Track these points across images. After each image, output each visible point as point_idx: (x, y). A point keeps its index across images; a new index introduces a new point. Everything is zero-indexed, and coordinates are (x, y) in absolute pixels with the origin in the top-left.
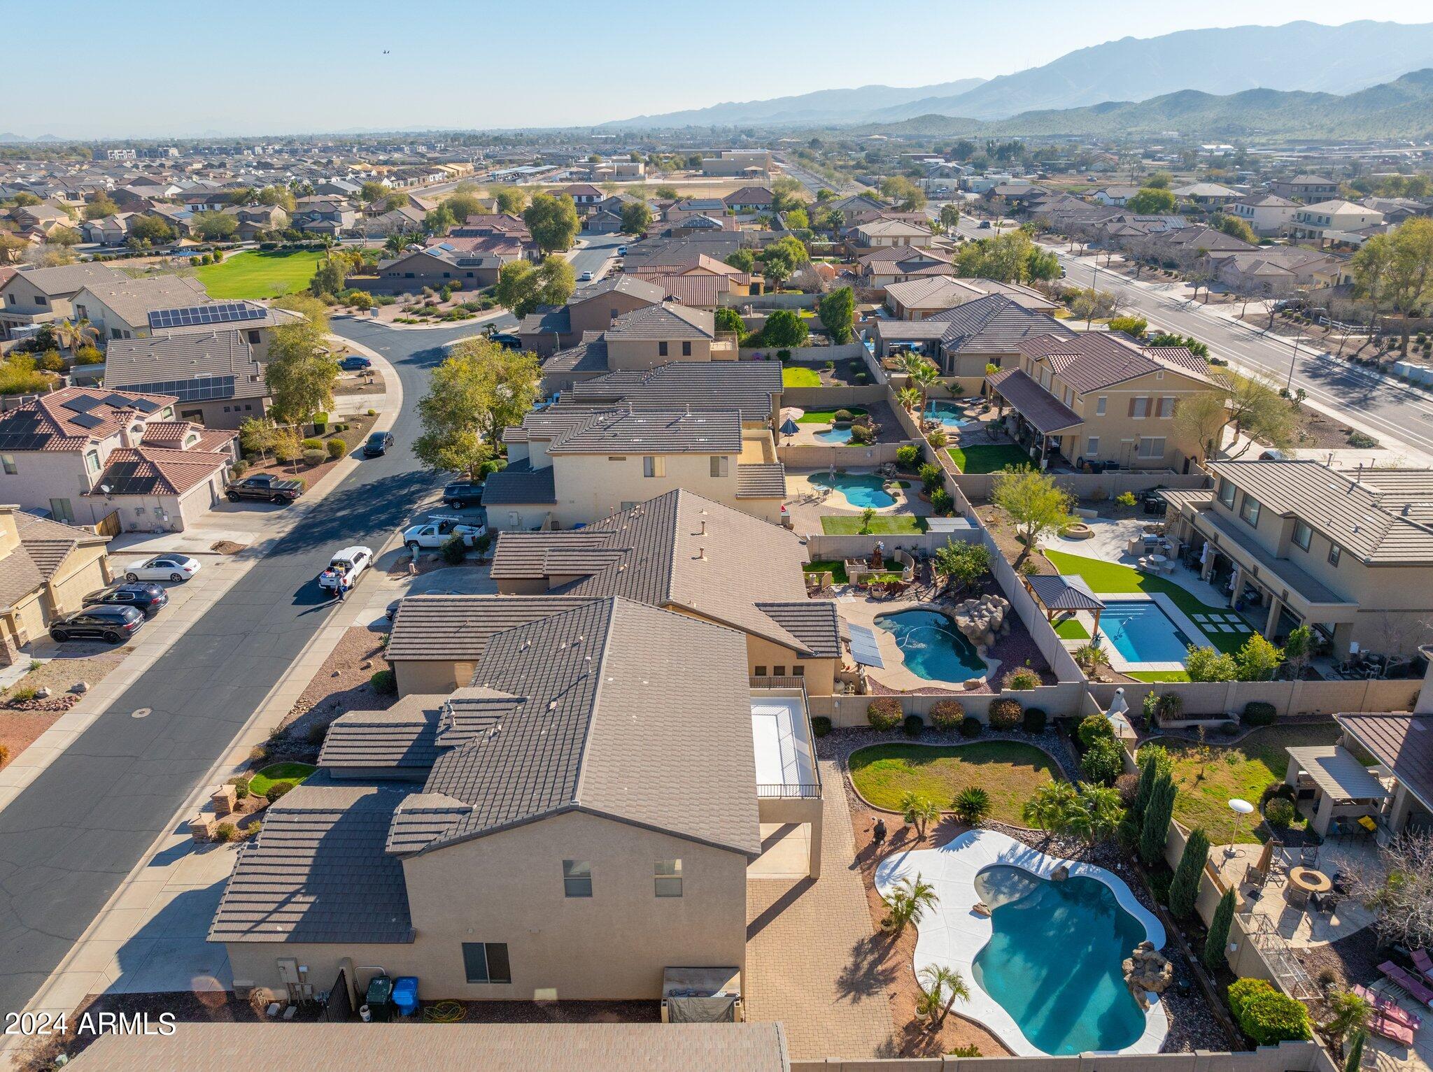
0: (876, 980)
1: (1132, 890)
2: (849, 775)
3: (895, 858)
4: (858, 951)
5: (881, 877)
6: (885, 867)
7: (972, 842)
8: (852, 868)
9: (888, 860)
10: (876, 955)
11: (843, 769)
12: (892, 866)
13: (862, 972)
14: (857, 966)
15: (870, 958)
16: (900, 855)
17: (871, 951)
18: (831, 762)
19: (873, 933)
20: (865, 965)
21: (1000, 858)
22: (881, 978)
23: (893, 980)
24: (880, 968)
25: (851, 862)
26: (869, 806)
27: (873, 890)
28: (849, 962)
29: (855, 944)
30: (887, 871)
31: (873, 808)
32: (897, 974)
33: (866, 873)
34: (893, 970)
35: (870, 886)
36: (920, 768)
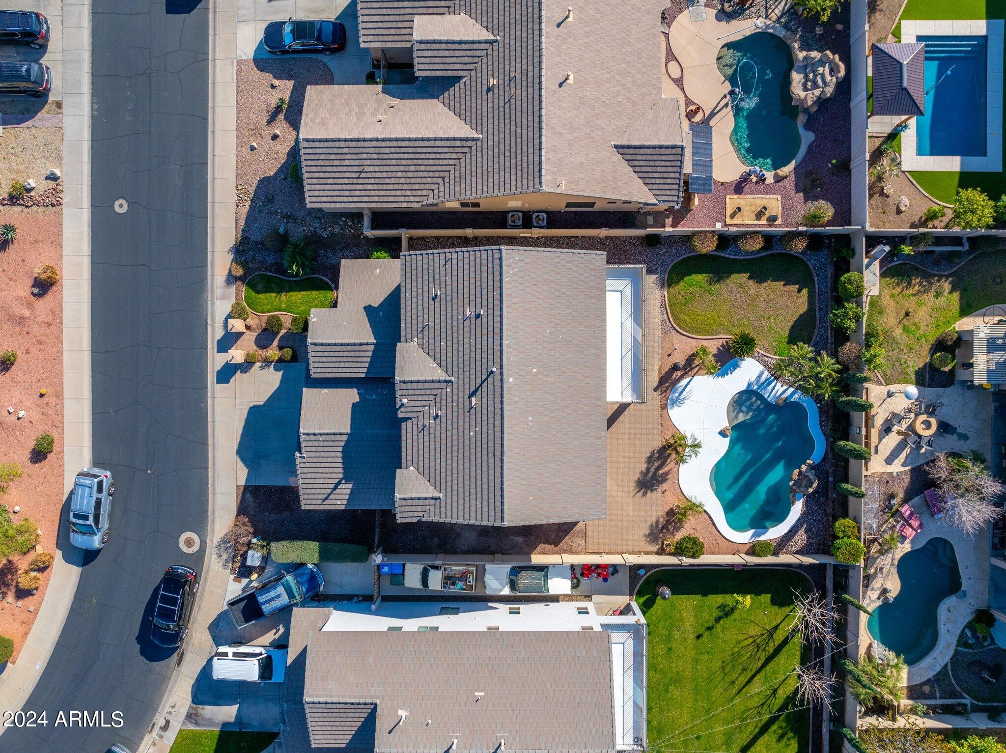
0: (657, 480)
1: (820, 417)
2: (666, 293)
3: (683, 382)
4: (650, 460)
5: (672, 399)
6: (675, 392)
7: (735, 369)
8: (655, 390)
9: (679, 385)
10: (659, 463)
11: (662, 286)
12: (680, 390)
13: (651, 474)
14: (648, 470)
15: (656, 464)
16: (688, 379)
17: (657, 459)
18: (655, 276)
19: (661, 446)
20: (653, 469)
21: (749, 385)
22: (660, 479)
23: (666, 480)
24: (660, 472)
25: (655, 385)
26: (675, 329)
27: (665, 411)
28: (644, 467)
29: (649, 454)
30: (677, 395)
31: (677, 331)
32: (669, 477)
33: (663, 395)
34: (667, 474)
35: (664, 407)
36: (717, 286)
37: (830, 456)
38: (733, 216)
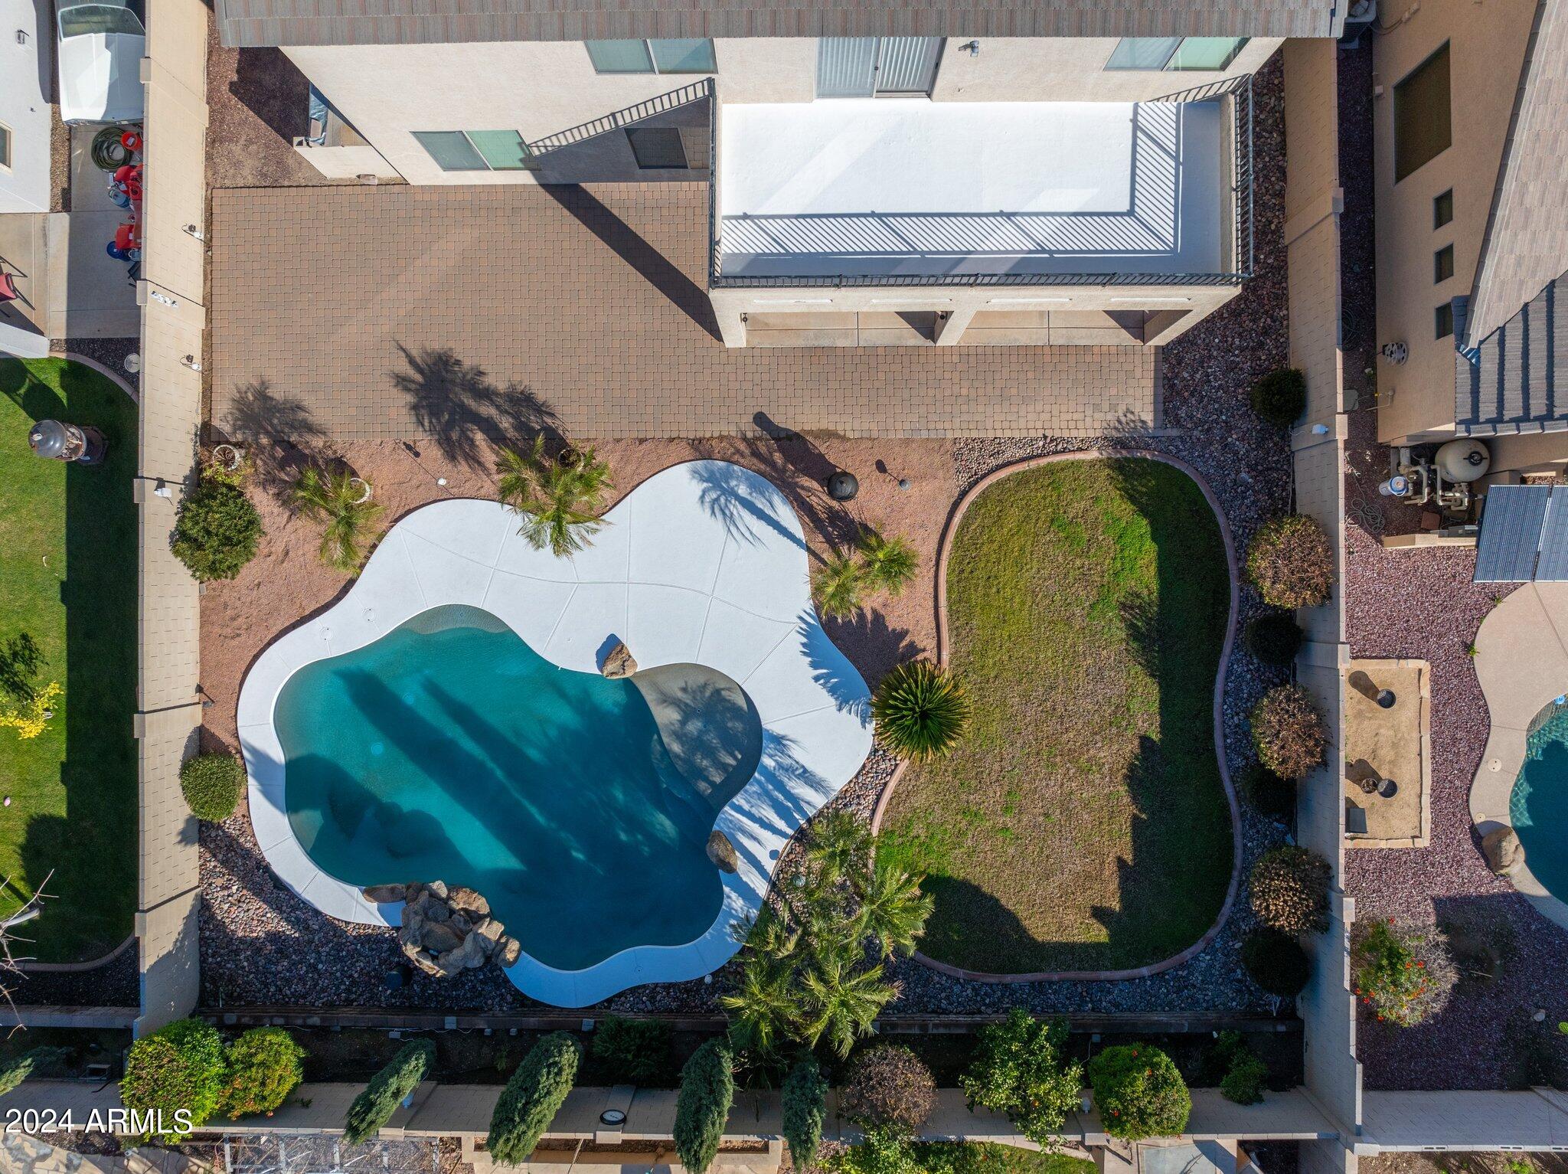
0: (450, 425)
1: (668, 987)
2: (1093, 454)
3: (786, 515)
4: (522, 402)
5: (727, 476)
6: (753, 487)
7: (832, 691)
8: (760, 419)
9: (777, 500)
10: (511, 434)
11: (1119, 443)
12: (760, 503)
13: (469, 402)
14: (486, 394)
15: (505, 423)
16: (799, 533)
17: (522, 426)
18: (1148, 417)
19: (570, 438)
20: (487, 410)
21: (779, 740)
22: (455, 435)
23: (451, 457)
24: (479, 437)
25: (779, 420)
26: (972, 486)
27: (687, 452)
28: (497, 380)
29: (541, 396)
30: (743, 490)
31: (963, 494)
32: (464, 467)
33: (742, 447)
34: (474, 460)
35: (700, 449)
36: (1119, 632)
37: (532, 1021)
38: (1360, 682)
